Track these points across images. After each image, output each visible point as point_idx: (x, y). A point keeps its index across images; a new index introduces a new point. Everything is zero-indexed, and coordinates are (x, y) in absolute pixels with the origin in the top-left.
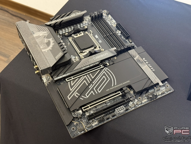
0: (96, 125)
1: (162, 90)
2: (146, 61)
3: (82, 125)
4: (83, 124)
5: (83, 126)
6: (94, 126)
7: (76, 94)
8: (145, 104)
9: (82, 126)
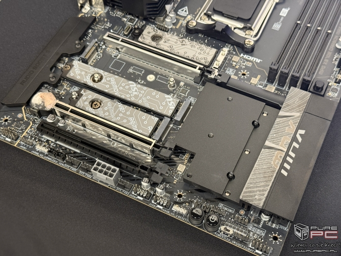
0: (41, 153)
1: (249, 231)
2: (300, 139)
3: (26, 129)
4: (28, 130)
5: (23, 132)
6: (35, 150)
8: (172, 215)
9: (22, 130)
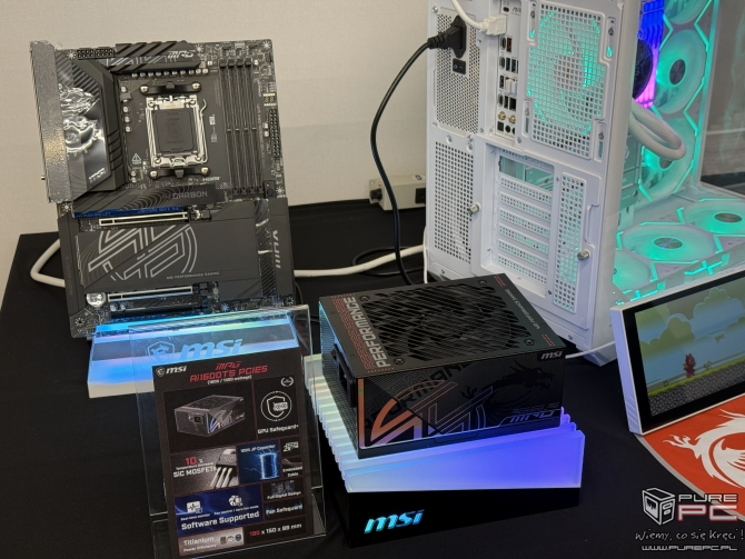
7: (106, 263)
